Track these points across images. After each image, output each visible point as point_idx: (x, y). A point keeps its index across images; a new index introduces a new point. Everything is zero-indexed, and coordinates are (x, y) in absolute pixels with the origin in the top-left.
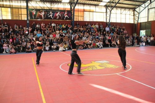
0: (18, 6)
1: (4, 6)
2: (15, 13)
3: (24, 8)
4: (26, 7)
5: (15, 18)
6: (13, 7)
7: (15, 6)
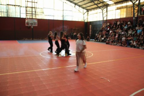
0: (131, 5)
1: (123, 7)
2: (128, 12)
3: (132, 7)
4: (132, 6)
5: (128, 16)
6: (129, 6)
7: (130, 5)
